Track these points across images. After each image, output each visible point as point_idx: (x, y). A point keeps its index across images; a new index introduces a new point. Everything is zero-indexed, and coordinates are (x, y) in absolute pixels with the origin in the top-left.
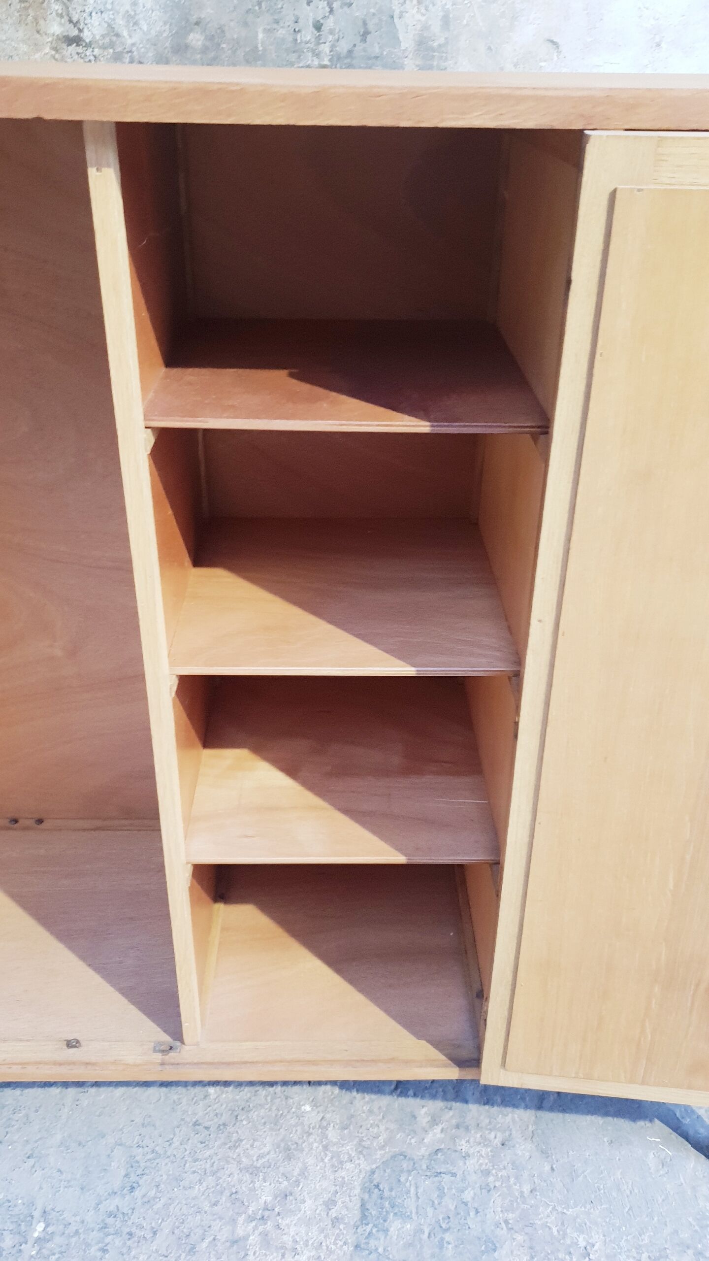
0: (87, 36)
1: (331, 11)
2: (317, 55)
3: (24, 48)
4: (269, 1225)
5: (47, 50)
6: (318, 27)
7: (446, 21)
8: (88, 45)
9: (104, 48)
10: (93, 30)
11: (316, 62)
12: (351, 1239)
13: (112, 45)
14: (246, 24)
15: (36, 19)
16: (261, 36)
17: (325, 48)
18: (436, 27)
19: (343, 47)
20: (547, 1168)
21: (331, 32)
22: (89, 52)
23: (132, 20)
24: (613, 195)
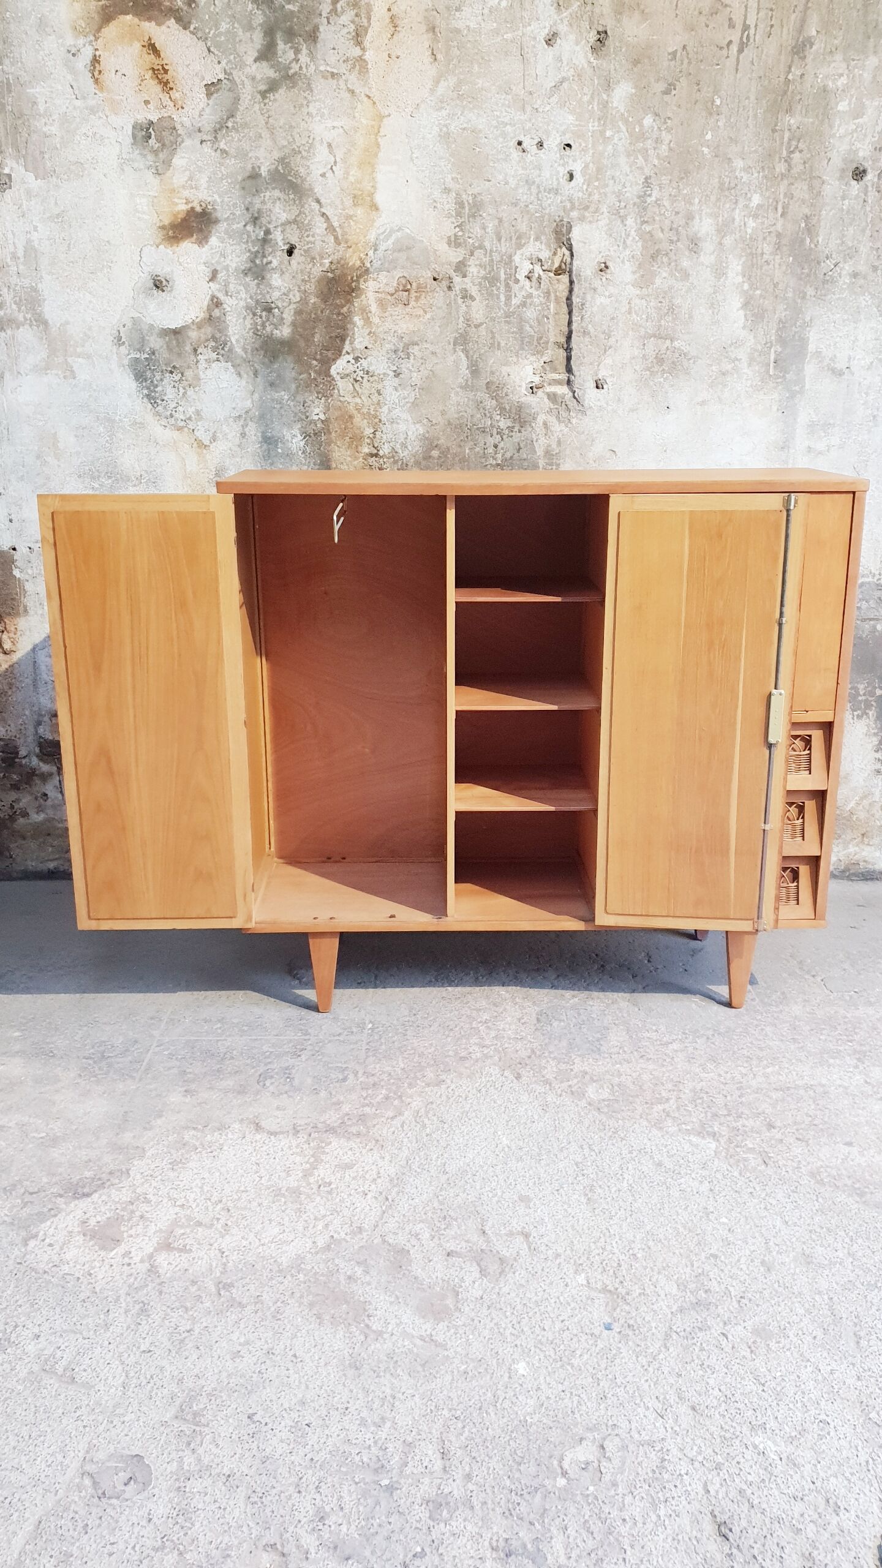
0: (381, 453)
1: (502, 439)
2: (495, 459)
3: (349, 459)
4: (489, 1024)
5: (361, 459)
6: (496, 446)
7: (559, 443)
8: (381, 457)
9: (389, 458)
10: (385, 450)
11: (495, 462)
12: (533, 1028)
13: (393, 457)
14: (460, 446)
15: (357, 446)
16: (467, 451)
17: (499, 456)
18: (554, 446)
19: (508, 455)
20: (637, 1009)
21: (502, 449)
22: (381, 460)
23: (404, 446)
24: (619, 513)
